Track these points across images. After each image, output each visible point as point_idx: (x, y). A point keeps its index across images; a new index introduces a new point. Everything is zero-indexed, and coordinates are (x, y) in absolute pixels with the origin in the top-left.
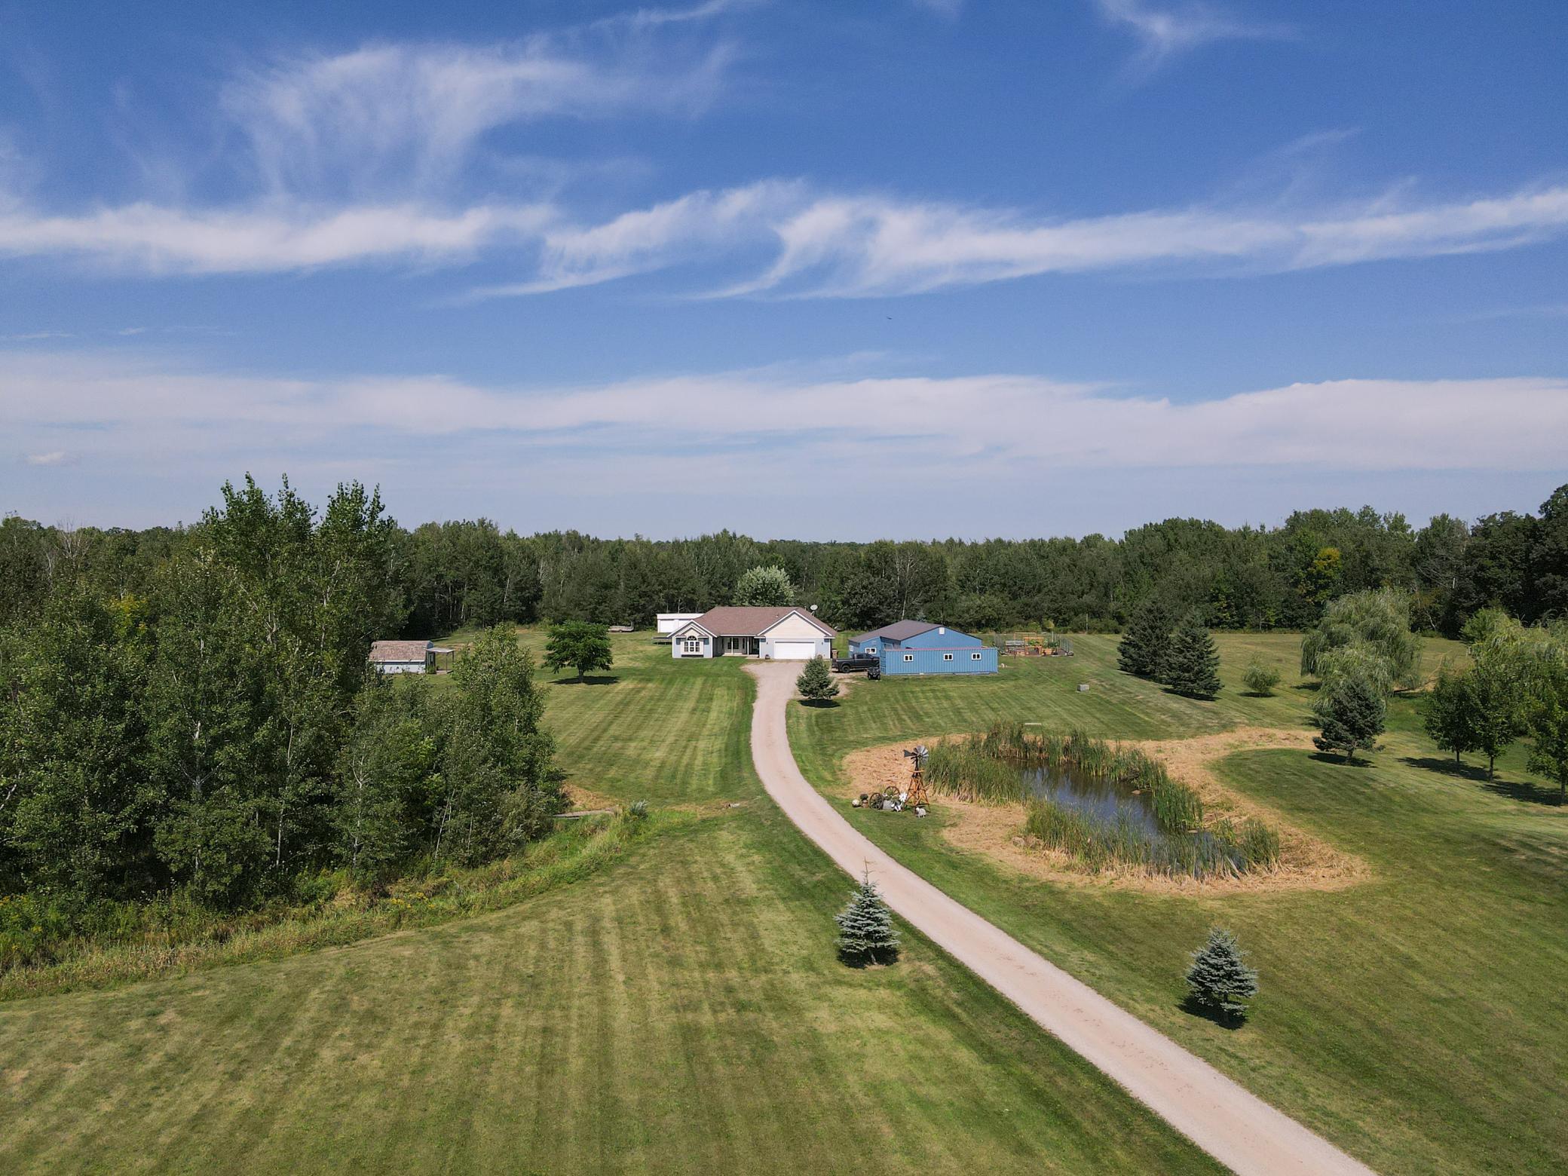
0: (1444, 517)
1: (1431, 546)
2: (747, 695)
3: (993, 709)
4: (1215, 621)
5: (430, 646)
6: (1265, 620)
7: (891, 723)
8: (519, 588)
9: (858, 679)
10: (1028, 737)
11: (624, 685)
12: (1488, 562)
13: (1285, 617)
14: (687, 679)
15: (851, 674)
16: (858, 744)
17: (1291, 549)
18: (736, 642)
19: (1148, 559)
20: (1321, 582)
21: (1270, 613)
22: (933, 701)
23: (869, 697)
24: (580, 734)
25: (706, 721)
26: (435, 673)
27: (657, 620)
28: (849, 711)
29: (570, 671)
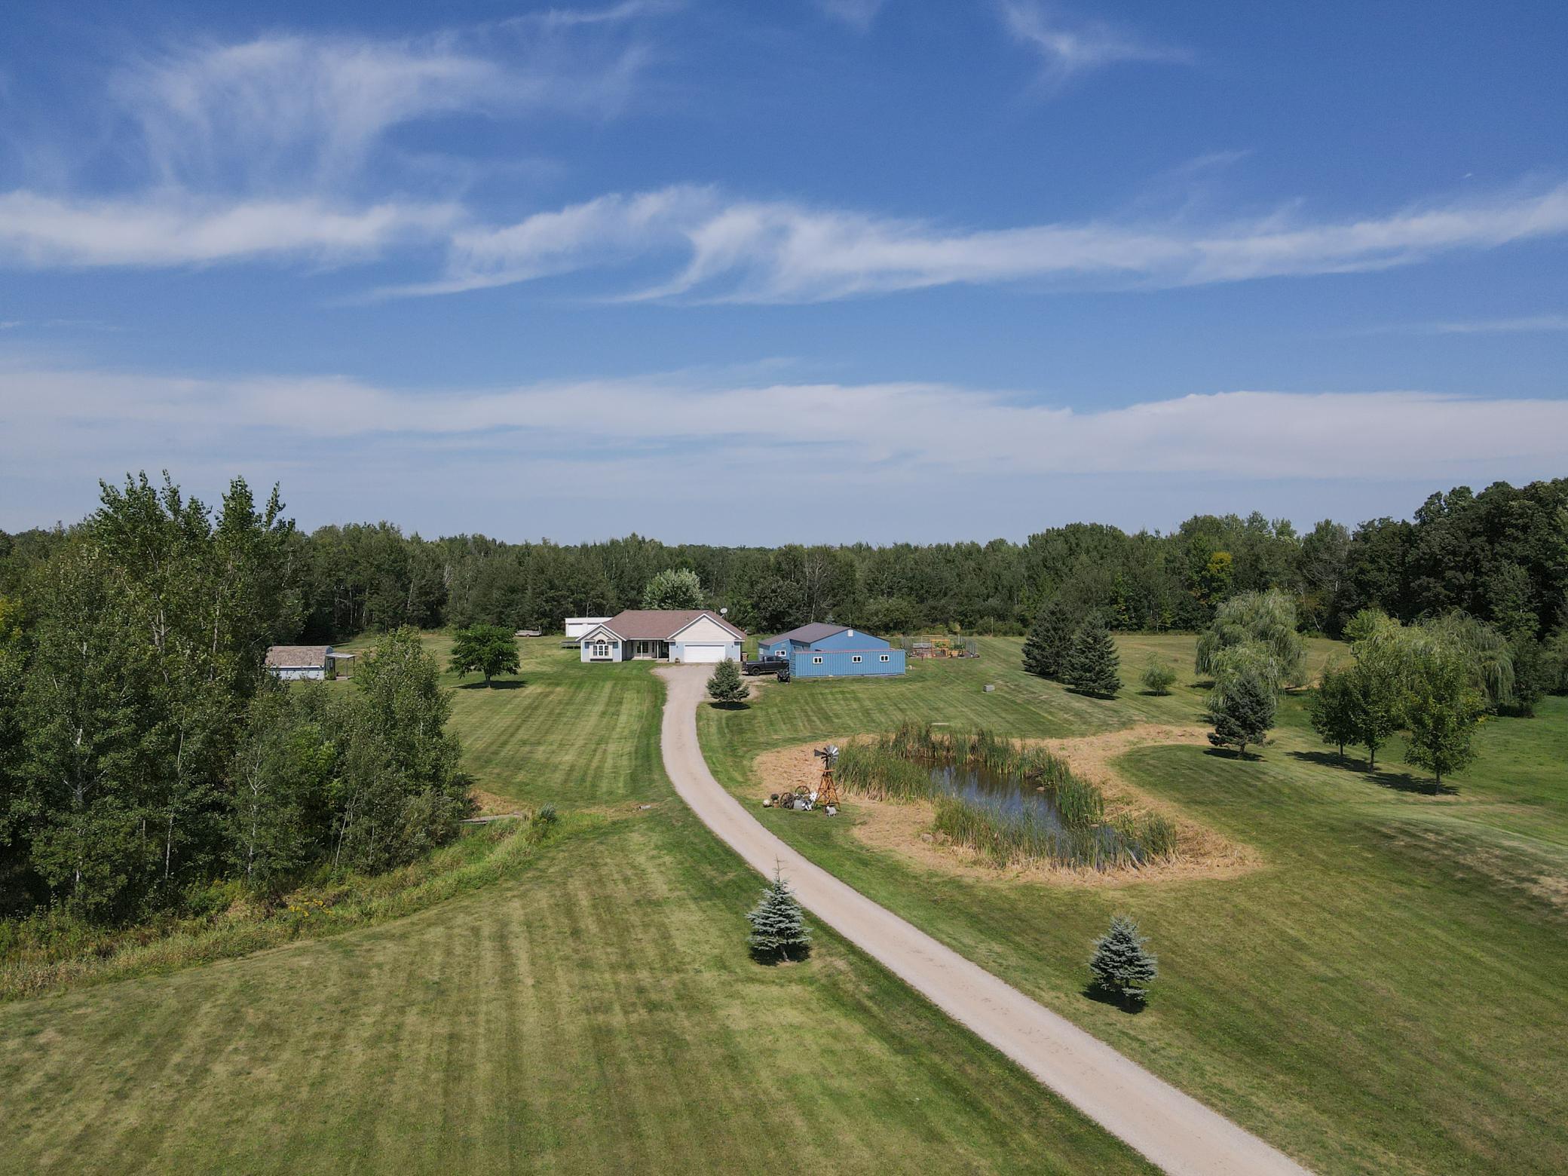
0: (1328, 523)
1: (1315, 550)
2: (656, 698)
3: (901, 710)
4: (1115, 623)
5: (329, 652)
6: (1162, 622)
7: (801, 724)
8: (423, 592)
9: (768, 682)
10: (936, 737)
11: (532, 690)
12: (1367, 566)
13: (1180, 619)
14: (596, 683)
15: (761, 676)
16: (770, 745)
17: (1188, 553)
18: (645, 646)
19: (1050, 564)
20: (1214, 584)
21: (1167, 615)
22: (842, 702)
23: (778, 699)
24: (488, 739)
25: (616, 725)
26: (335, 679)
27: (565, 624)
28: (759, 713)
29: (477, 675)
